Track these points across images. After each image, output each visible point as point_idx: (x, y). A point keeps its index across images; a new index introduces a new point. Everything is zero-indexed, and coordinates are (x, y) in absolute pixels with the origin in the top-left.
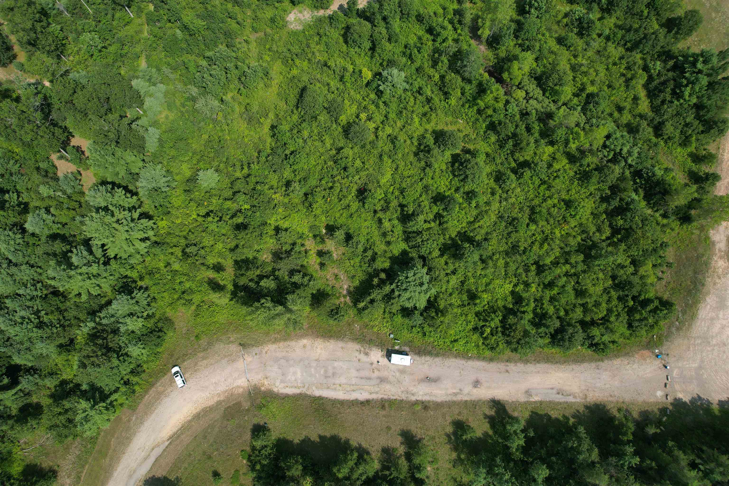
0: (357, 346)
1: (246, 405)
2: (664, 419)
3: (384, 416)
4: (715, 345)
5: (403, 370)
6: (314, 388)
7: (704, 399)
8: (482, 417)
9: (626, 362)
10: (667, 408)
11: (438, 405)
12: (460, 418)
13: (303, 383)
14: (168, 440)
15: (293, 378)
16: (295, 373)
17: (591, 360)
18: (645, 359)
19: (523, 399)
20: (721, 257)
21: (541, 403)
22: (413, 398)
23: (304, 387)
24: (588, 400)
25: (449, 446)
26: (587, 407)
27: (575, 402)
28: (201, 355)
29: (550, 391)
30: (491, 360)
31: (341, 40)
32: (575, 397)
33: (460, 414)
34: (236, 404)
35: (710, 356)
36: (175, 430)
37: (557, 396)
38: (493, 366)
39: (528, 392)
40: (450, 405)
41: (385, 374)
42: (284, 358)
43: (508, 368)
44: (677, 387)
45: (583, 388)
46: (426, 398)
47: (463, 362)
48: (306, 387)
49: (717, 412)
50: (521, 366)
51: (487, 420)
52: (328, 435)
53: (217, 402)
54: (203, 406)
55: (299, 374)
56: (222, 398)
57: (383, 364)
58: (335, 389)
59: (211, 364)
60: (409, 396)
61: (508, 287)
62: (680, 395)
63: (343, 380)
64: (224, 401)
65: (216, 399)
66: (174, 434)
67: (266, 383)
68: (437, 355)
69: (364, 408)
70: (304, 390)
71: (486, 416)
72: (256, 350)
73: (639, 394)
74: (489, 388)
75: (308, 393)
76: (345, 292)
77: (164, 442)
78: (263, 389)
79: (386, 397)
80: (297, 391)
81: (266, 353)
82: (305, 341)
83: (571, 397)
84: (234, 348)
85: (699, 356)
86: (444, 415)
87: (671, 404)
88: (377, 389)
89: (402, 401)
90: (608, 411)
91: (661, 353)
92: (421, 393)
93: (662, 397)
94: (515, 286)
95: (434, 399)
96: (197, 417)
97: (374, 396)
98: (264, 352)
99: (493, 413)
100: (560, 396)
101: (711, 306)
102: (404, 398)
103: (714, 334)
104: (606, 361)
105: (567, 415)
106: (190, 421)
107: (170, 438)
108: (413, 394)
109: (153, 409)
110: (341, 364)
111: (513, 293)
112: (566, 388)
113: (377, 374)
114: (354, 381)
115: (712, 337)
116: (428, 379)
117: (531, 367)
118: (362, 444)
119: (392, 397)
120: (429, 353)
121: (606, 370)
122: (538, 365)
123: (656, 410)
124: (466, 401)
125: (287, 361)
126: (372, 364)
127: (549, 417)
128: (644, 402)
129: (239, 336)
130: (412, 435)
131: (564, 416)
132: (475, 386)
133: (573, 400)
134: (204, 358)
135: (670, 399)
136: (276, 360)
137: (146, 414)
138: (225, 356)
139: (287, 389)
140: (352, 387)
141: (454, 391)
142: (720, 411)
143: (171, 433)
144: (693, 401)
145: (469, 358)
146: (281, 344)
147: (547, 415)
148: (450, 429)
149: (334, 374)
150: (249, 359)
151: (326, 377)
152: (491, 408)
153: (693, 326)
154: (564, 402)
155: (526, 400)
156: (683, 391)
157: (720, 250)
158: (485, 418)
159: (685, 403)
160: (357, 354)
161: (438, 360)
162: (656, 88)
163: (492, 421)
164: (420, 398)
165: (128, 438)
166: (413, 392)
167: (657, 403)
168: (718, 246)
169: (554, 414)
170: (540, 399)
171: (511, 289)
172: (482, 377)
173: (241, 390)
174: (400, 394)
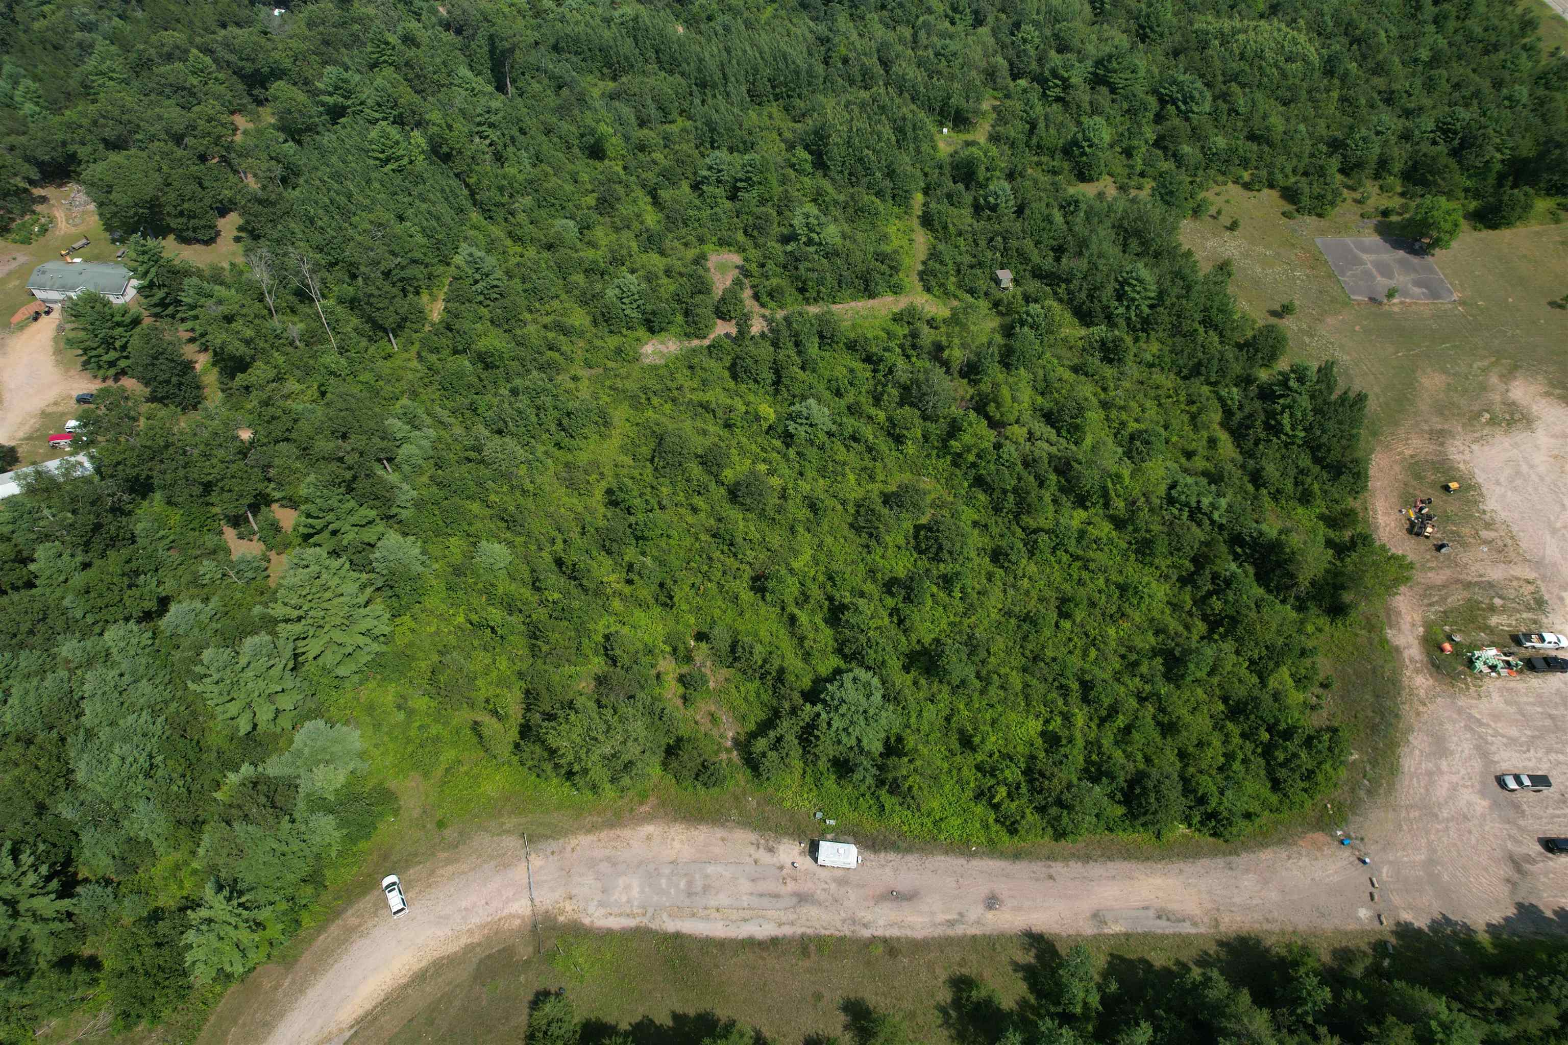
0: (753, 837)
1: (525, 952)
2: (1386, 963)
3: (808, 971)
4: (1448, 820)
5: (843, 878)
6: (665, 917)
7: (1456, 923)
8: (1010, 969)
9: (1284, 855)
10: (1386, 942)
11: (918, 946)
12: (965, 971)
13: (644, 907)
14: (352, 1027)
15: (624, 899)
16: (628, 888)
17: (1214, 853)
18: (1320, 849)
19: (1089, 929)
20: (1417, 671)
21: (1127, 936)
22: (866, 933)
23: (644, 915)
24: (1222, 928)
25: (946, 1033)
26: (1221, 943)
27: (1197, 935)
28: (443, 855)
29: (1142, 913)
30: (1017, 856)
31: (727, 374)
32: (1195, 924)
33: (963, 963)
34: (504, 950)
35: (1445, 839)
36: (368, 1006)
37: (1158, 922)
38: (1021, 868)
39: (1097, 916)
40: (944, 944)
41: (806, 886)
42: (608, 859)
43: (1052, 871)
44: (1396, 900)
45: (1209, 906)
46: (894, 932)
47: (961, 861)
48: (649, 915)
49: (1491, 950)
50: (1076, 867)
51: (1020, 975)
52: (692, 1013)
53: (467, 946)
54: (437, 955)
55: (635, 892)
56: (476, 939)
57: (803, 868)
58: (707, 918)
59: (464, 873)
60: (857, 928)
61: (1034, 726)
62: (1406, 916)
63: (722, 899)
64: (479, 944)
65: (464, 940)
66: (367, 1015)
67: (569, 908)
68: (909, 850)
69: (765, 955)
70: (644, 921)
71: (1017, 967)
72: (554, 845)
73: (1323, 915)
74: (1019, 909)
75: (653, 926)
76: (729, 744)
77: (341, 1031)
78: (561, 919)
79: (809, 931)
80: (631, 923)
81: (573, 850)
82: (650, 829)
83: (1187, 924)
84: (511, 842)
85: (1424, 841)
86: (930, 967)
87: (1392, 932)
88: (792, 917)
89: (842, 939)
90: (1267, 950)
91: (1349, 837)
92: (881, 922)
93: (1371, 919)
94: (1047, 722)
95: (909, 933)
96: (420, 977)
97: (787, 931)
98: (569, 849)
99: (1033, 961)
100: (1163, 923)
101: (1421, 751)
102: (848, 933)
103: (1441, 800)
104: (1244, 855)
105: (1184, 960)
106: (405, 987)
107: (357, 1023)
108: (865, 926)
109: (330, 961)
110: (720, 869)
111: (1043, 734)
112: (1173, 906)
113: (791, 886)
114: (745, 901)
115: (1440, 805)
116: (894, 896)
117: (1096, 869)
118: (764, 1030)
119: (823, 932)
120: (893, 847)
121: (1247, 871)
122: (1110, 865)
123: (1365, 947)
124: (974, 937)
125: (614, 865)
126: (781, 868)
127: (1148, 965)
128: (1336, 930)
129: (523, 820)
130: (868, 1008)
131: (1178, 962)
132: (990, 907)
133: (1193, 931)
134: (448, 862)
135: (1388, 923)
136: (592, 863)
137: (314, 971)
138: (492, 857)
139: (611, 919)
140: (742, 914)
141: (949, 917)
142: (1495, 946)
143: (360, 1012)
144: (1436, 926)
145: (973, 855)
146: (603, 835)
147: (1143, 961)
148: (945, 996)
149: (706, 888)
150: (537, 861)
151: (690, 895)
152: (1027, 950)
153: (1398, 787)
154: (1174, 935)
155: (1096, 931)
156: (1410, 907)
157: (1411, 660)
158: (1015, 971)
159: (1420, 931)
160: (752, 850)
161: (912, 860)
162: (1241, 424)
163: (1030, 974)
164: (879, 933)
165: (266, 1024)
166: (865, 921)
167: (1363, 933)
168: (1406, 654)
169: (1159, 960)
170: (1123, 930)
171: (1039, 729)
172: (1002, 888)
173: (518, 922)
174: (839, 925)
